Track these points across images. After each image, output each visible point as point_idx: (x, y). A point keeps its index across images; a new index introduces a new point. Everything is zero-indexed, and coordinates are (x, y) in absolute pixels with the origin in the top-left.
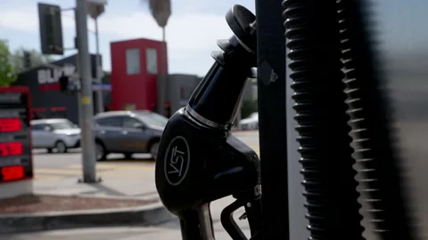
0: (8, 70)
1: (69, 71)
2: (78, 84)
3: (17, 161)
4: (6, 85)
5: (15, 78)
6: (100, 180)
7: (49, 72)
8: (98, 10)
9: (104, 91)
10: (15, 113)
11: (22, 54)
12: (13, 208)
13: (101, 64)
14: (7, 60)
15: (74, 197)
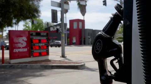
0: (43, 27)
1: (58, 27)
2: (61, 31)
3: (45, 51)
4: (42, 31)
5: (44, 29)
6: (66, 57)
7: (53, 28)
8: (66, 11)
9: (67, 33)
10: (45, 38)
11: (46, 23)
12: (44, 63)
13: (67, 26)
14: (43, 25)
15: (60, 61)
